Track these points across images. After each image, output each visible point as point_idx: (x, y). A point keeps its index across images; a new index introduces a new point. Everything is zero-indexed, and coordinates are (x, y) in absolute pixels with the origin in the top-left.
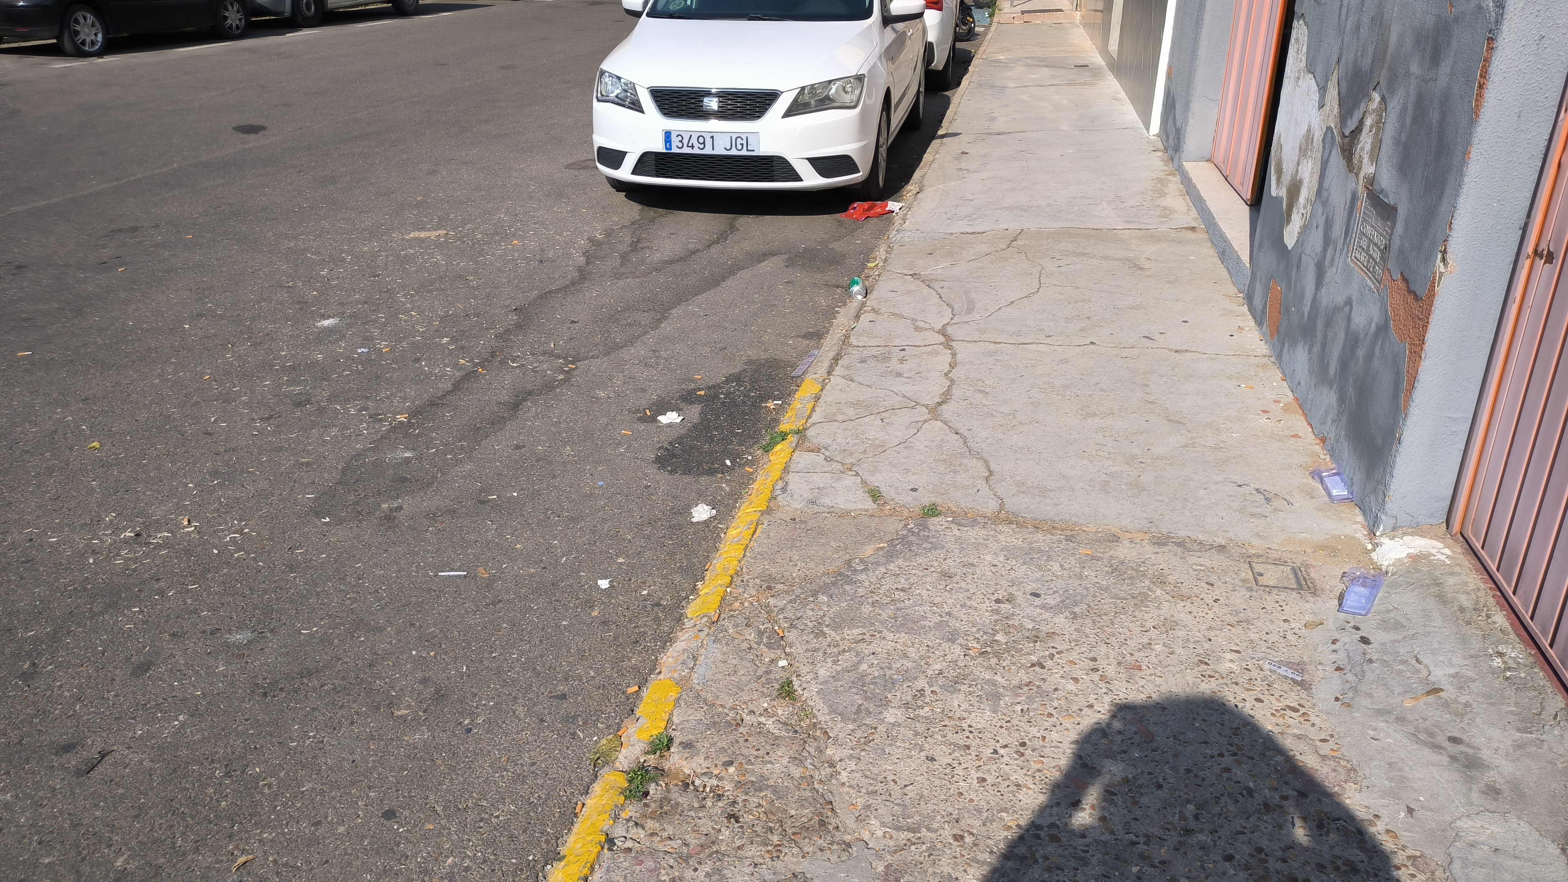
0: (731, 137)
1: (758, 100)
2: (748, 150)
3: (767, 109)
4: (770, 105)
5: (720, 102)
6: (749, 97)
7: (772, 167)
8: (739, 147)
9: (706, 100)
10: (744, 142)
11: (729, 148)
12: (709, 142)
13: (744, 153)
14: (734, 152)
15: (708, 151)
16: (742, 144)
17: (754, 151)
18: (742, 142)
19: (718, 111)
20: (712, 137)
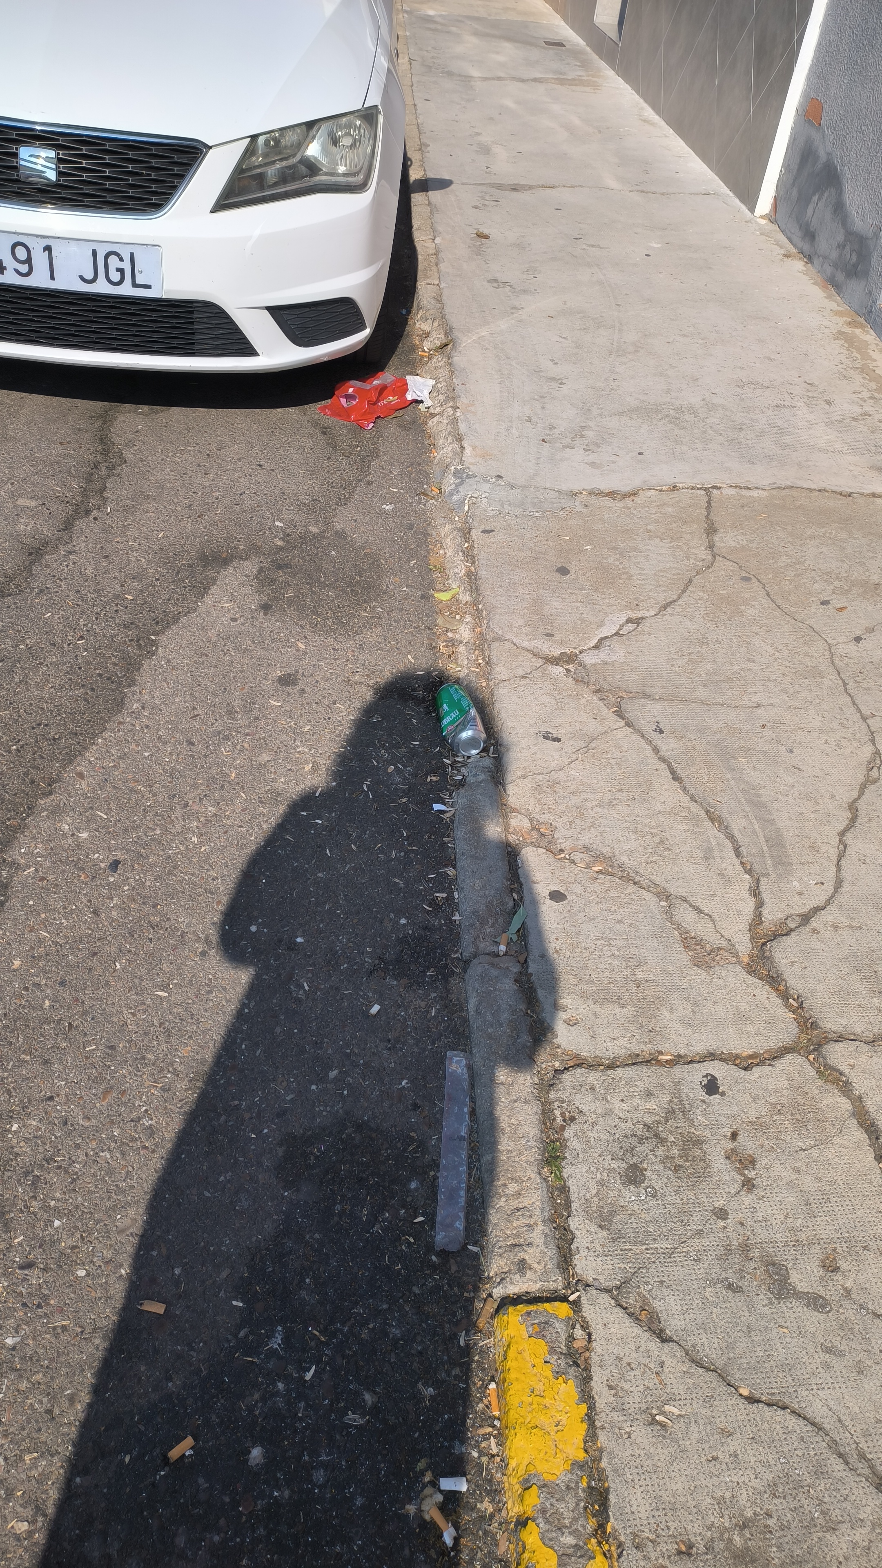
0: (94, 252)
1: (154, 162)
2: (135, 285)
3: (175, 188)
4: (181, 177)
5: (60, 160)
6: (131, 155)
7: (192, 323)
8: (115, 276)
9: (24, 152)
10: (127, 265)
11: (89, 276)
12: (40, 260)
13: (126, 290)
14: (102, 287)
15: (39, 280)
16: (121, 271)
17: (149, 287)
18: (120, 265)
19: (56, 185)
20: (48, 249)
